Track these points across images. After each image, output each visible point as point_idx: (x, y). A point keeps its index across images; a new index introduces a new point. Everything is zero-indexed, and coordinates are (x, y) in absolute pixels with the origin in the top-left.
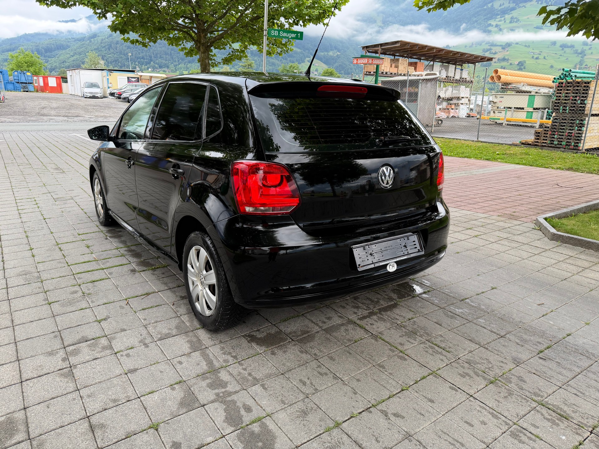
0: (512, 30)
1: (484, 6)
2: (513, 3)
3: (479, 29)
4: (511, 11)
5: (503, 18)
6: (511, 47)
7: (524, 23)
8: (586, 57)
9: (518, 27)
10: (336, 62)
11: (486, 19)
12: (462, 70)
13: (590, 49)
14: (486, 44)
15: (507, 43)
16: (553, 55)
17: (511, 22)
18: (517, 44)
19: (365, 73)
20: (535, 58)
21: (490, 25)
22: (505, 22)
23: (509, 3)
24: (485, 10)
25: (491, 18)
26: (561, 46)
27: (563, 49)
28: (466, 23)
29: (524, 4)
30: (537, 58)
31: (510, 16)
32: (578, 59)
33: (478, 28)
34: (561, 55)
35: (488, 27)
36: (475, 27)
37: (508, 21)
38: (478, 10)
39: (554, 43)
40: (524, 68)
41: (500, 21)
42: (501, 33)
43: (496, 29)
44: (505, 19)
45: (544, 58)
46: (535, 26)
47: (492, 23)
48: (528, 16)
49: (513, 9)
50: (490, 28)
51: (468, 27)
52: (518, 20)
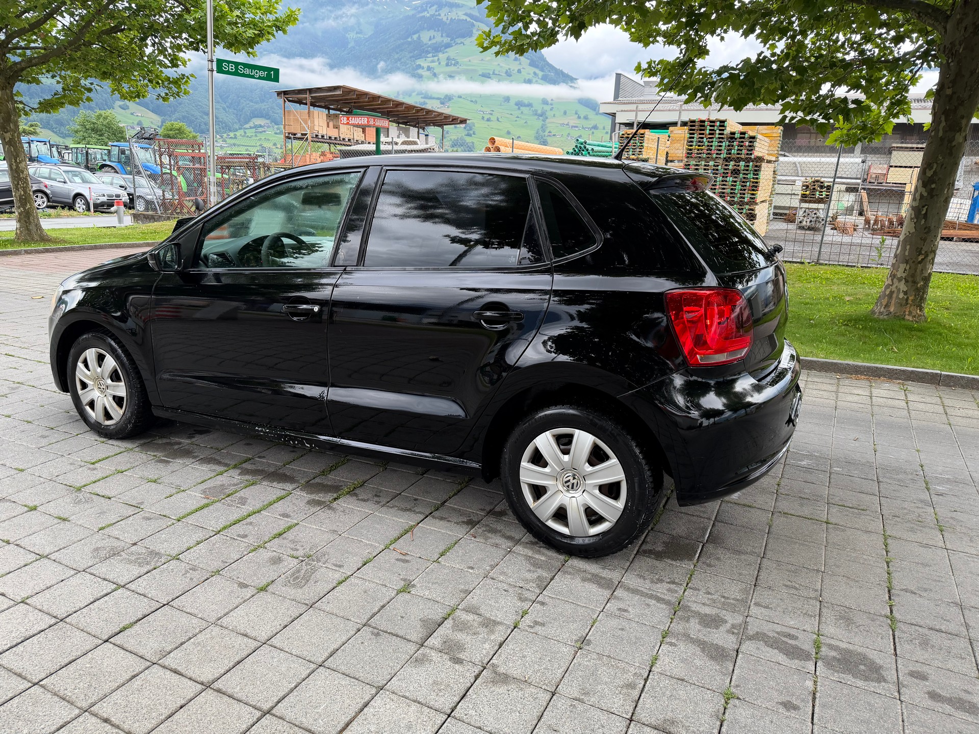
0: (451, 77)
1: (408, 38)
2: (447, 36)
3: (405, 71)
4: (446, 48)
5: (436, 58)
6: (452, 101)
7: (465, 67)
8: (548, 121)
9: (459, 73)
10: (175, 111)
11: (413, 57)
12: (427, 135)
13: (551, 110)
14: (418, 94)
15: (447, 96)
16: (508, 116)
17: (447, 65)
18: (460, 97)
19: (287, 135)
20: (485, 119)
21: (419, 67)
22: (440, 63)
23: (442, 36)
24: (410, 43)
25: (419, 57)
26: (517, 104)
27: (519, 109)
28: (385, 61)
29: (462, 40)
30: (488, 120)
31: (446, 55)
32: (538, 124)
33: (403, 70)
34: (518, 117)
35: (417, 69)
36: (398, 69)
37: (444, 63)
38: (399, 42)
39: (507, 99)
40: (474, 134)
41: (433, 61)
42: (436, 79)
43: (428, 73)
44: (438, 59)
45: (498, 120)
46: (481, 73)
47: (422, 64)
48: (470, 58)
49: (448, 46)
50: (420, 71)
51: (389, 68)
52: (457, 63)
